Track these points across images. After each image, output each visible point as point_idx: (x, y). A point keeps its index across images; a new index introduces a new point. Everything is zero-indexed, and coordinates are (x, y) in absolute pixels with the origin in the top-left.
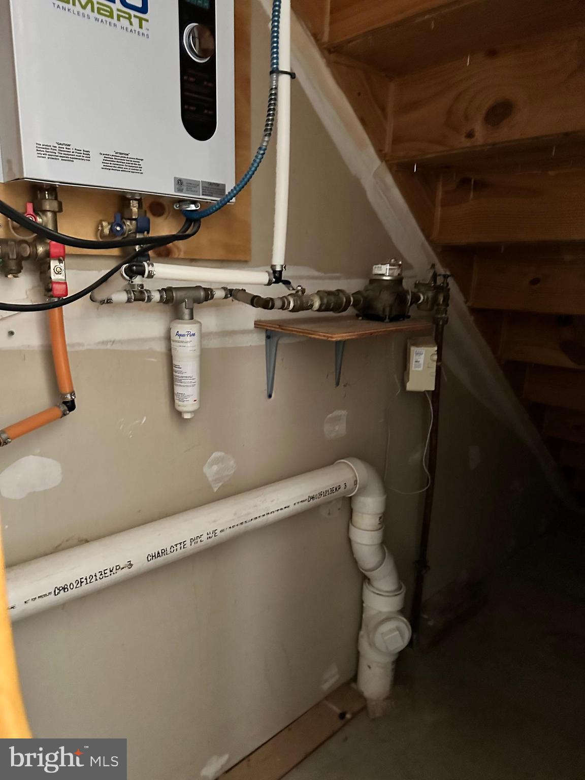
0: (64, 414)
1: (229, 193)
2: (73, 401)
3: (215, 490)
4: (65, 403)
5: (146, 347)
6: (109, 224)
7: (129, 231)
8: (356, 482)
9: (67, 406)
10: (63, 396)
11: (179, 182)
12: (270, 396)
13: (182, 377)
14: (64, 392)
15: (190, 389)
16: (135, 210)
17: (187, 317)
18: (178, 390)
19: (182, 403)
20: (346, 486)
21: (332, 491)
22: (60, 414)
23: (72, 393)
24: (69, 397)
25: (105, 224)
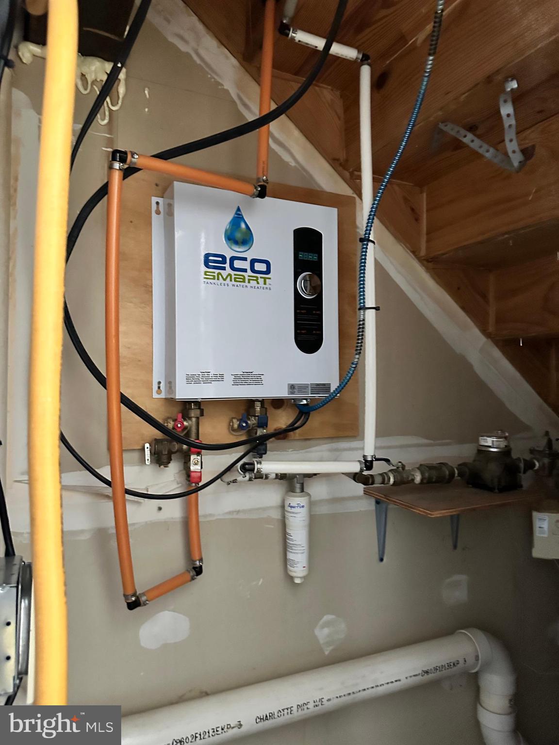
0: (193, 579)
1: (334, 391)
2: (201, 567)
3: (327, 653)
4: (194, 568)
5: (265, 515)
6: (238, 420)
7: (253, 424)
8: (477, 658)
9: (196, 571)
10: (194, 561)
11: (292, 387)
12: (382, 560)
13: (293, 544)
14: (194, 559)
15: (300, 555)
16: (258, 409)
17: (298, 490)
18: (290, 556)
19: (292, 568)
20: (465, 661)
21: (449, 665)
22: (190, 578)
23: (201, 560)
24: (198, 563)
25: (235, 421)
